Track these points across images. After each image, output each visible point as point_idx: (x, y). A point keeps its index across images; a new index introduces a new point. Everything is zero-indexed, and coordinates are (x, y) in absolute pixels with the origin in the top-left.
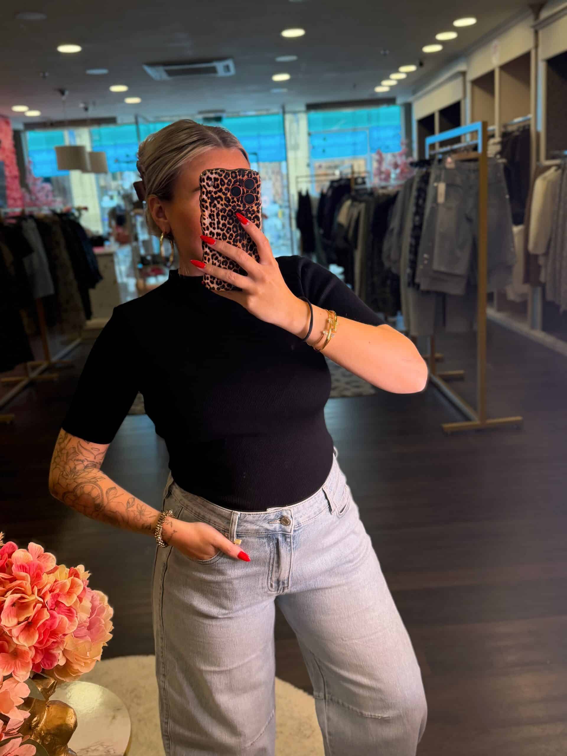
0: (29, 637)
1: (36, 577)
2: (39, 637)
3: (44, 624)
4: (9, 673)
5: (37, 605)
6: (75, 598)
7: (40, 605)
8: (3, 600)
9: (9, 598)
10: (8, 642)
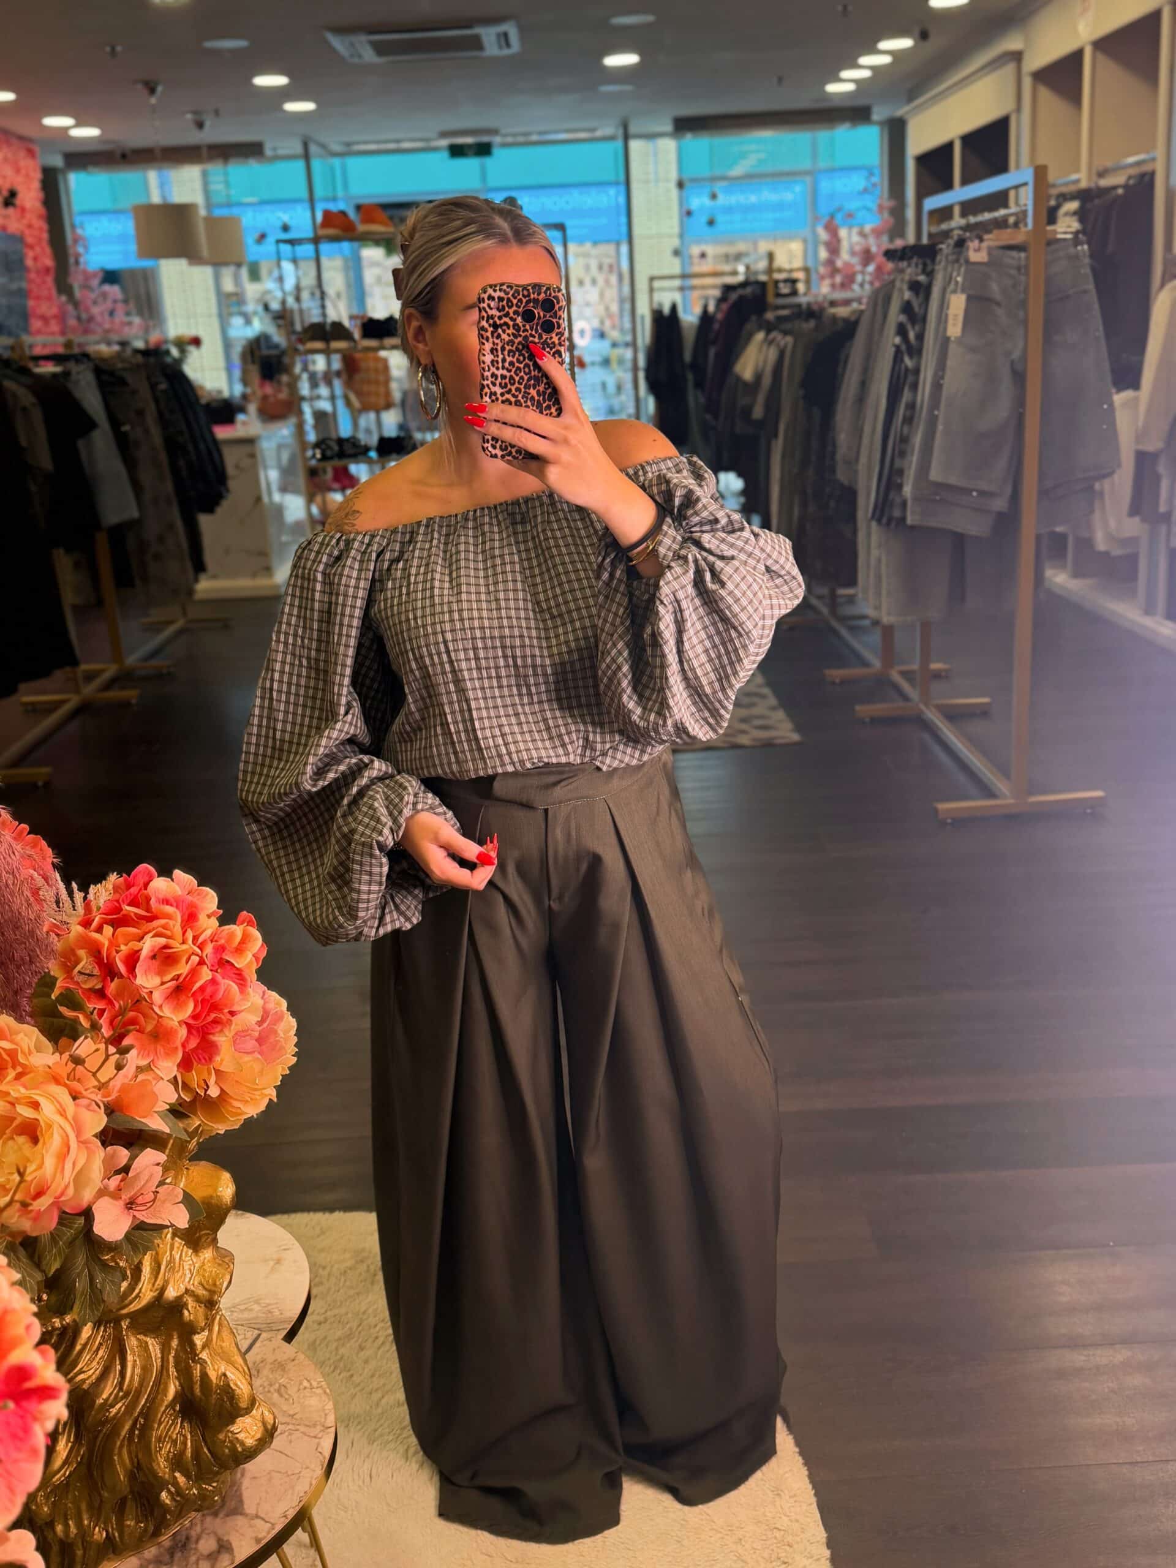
0: (179, 1006)
1: (190, 918)
2: (196, 1006)
3: (202, 989)
4: (144, 1063)
5: (193, 957)
6: (249, 957)
7: (195, 959)
8: (136, 949)
9: (148, 945)
10: (145, 1016)
